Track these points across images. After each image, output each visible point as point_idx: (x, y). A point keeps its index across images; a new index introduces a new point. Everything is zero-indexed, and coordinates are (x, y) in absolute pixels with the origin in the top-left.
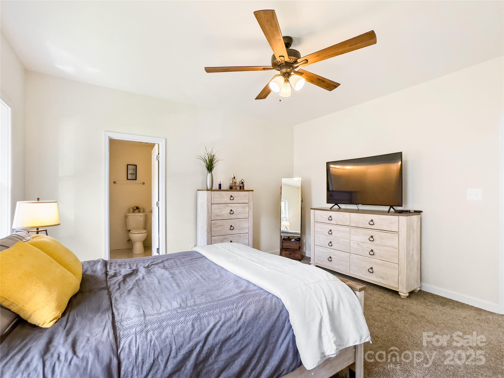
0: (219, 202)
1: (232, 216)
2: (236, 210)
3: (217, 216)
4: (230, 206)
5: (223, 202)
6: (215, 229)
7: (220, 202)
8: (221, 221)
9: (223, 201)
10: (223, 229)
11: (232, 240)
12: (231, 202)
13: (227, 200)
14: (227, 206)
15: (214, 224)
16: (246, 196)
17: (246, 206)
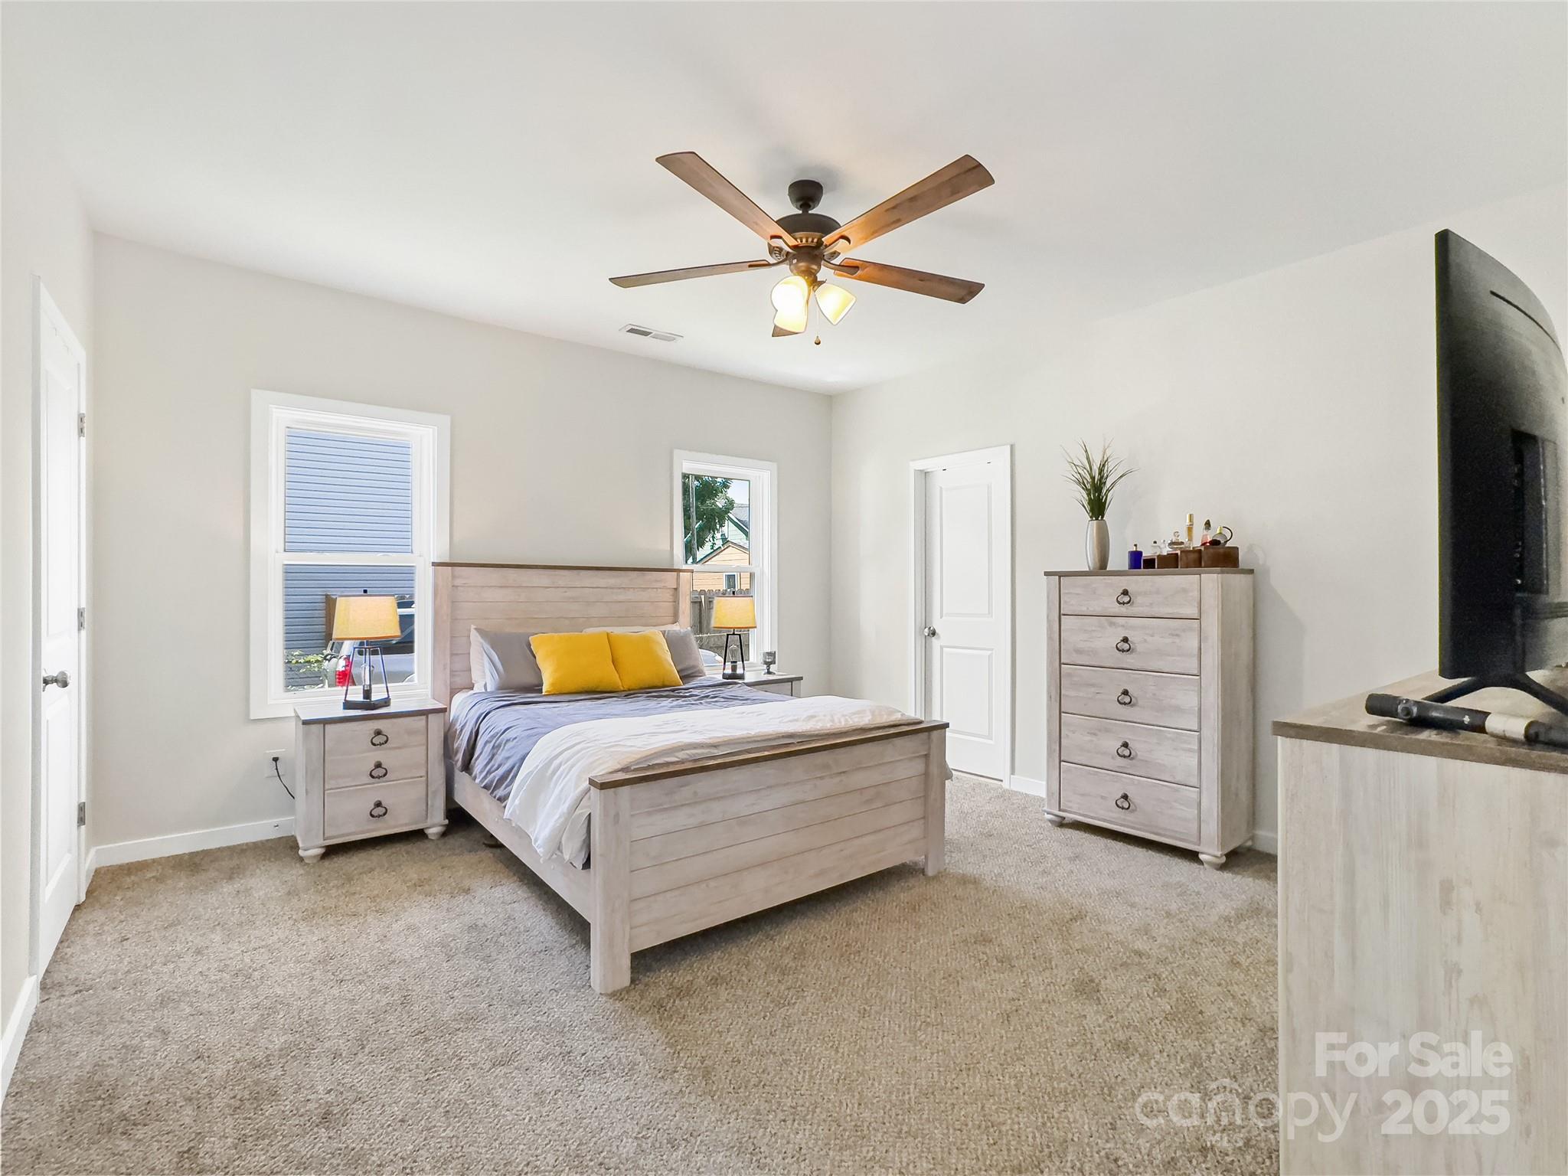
0: (1084, 609)
1: (1129, 660)
2: (1145, 641)
3: (1079, 651)
4: (1123, 626)
5: (1098, 610)
6: (1072, 693)
7: (1088, 609)
8: (1091, 670)
9: (1095, 607)
10: (1099, 696)
11: (1129, 739)
12: (1123, 610)
13: (1108, 603)
14: (1112, 624)
15: (1069, 675)
16: (1185, 591)
17: (1184, 631)
